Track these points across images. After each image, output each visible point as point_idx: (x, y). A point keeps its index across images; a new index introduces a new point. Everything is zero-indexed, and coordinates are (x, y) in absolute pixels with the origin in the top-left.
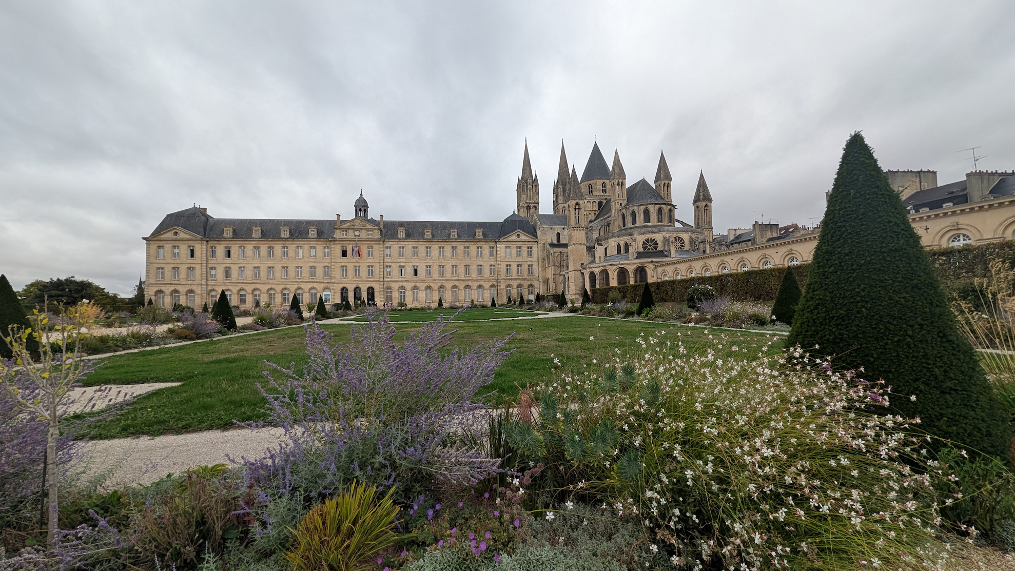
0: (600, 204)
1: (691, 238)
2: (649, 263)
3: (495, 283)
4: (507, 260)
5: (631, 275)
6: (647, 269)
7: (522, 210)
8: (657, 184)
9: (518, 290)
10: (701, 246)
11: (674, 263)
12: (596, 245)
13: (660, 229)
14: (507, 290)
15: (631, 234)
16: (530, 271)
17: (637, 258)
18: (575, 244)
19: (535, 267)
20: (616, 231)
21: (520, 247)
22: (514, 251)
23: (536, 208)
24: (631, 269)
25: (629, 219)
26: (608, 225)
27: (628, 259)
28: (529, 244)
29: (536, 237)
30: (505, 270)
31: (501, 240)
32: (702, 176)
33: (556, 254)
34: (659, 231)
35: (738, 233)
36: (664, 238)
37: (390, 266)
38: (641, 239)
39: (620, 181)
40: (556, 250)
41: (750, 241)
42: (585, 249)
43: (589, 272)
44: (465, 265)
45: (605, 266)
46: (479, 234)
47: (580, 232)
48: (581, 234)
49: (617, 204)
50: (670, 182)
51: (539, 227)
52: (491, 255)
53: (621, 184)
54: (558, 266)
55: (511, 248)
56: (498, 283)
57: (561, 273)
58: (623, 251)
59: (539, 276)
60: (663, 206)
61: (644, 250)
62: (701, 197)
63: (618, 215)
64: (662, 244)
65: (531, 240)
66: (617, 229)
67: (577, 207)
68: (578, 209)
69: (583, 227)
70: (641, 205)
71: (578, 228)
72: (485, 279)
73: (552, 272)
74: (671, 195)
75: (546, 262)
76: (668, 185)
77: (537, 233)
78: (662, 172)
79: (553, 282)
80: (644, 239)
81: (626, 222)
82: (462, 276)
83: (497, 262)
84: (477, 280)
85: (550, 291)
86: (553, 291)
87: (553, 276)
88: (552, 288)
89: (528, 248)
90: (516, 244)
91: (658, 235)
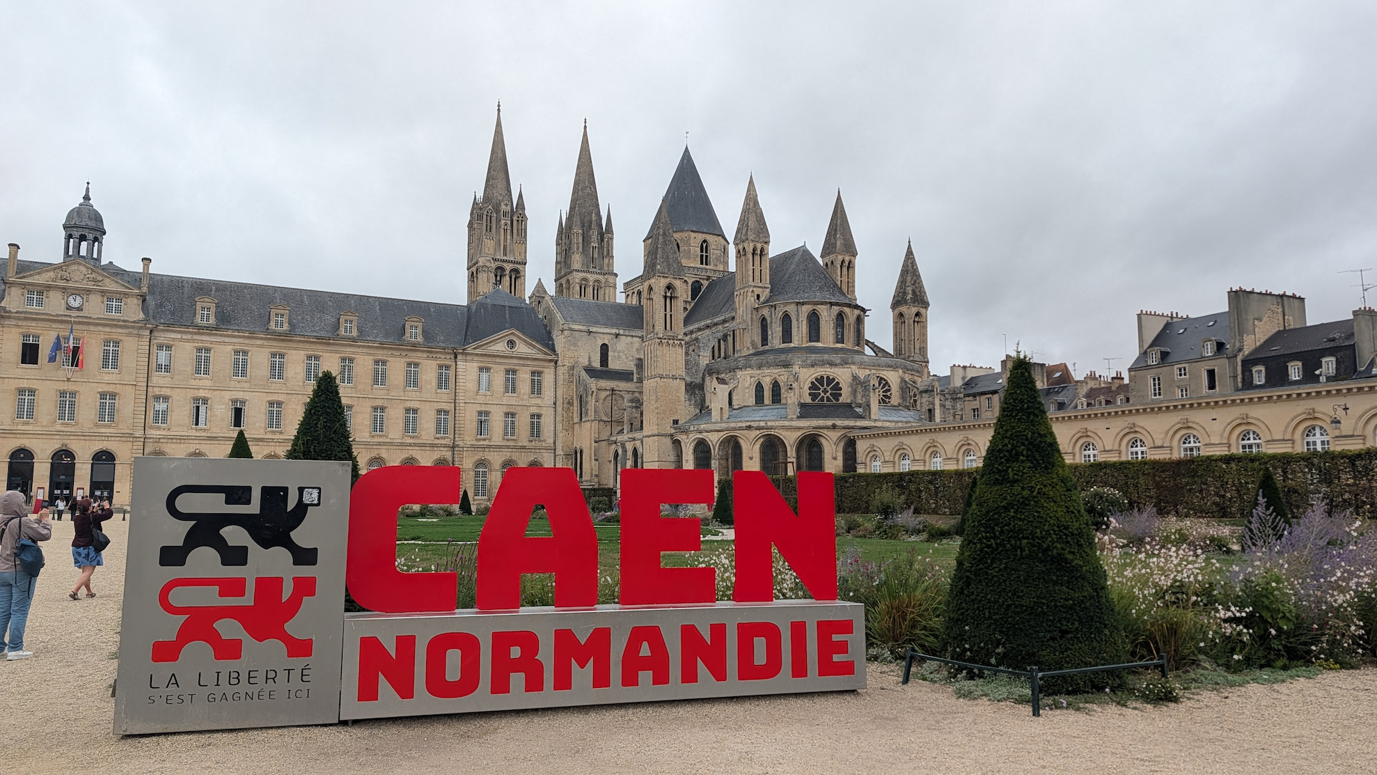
0: (697, 288)
1: (902, 380)
2: (827, 428)
3: (448, 456)
4: (481, 399)
5: (791, 453)
6: (822, 441)
7: (483, 277)
8: (827, 259)
10: (925, 399)
12: (708, 381)
13: (843, 358)
14: (477, 474)
15: (787, 365)
16: (535, 430)
17: (801, 417)
18: (661, 377)
19: (547, 423)
20: (748, 353)
21: (514, 372)
22: (499, 378)
23: (517, 274)
24: (790, 439)
25: (776, 331)
26: (725, 338)
27: (781, 417)
28: (536, 366)
29: (553, 349)
30: (475, 424)
31: (468, 350)
32: (910, 253)
33: (603, 395)
34: (845, 363)
35: (970, 373)
36: (855, 378)
37: (166, 398)
38: (808, 375)
39: (759, 246)
40: (604, 383)
41: (997, 395)
42: (684, 388)
43: (694, 440)
44: (372, 407)
45: (734, 429)
46: (414, 332)
47: (674, 349)
48: (674, 355)
49: (749, 294)
50: (852, 258)
51: (561, 328)
52: (440, 387)
53: (759, 252)
54: (605, 422)
55: (492, 370)
56: (456, 456)
57: (613, 439)
58: (767, 400)
59: (555, 443)
60: (847, 310)
61: (813, 400)
62: (909, 296)
63: (752, 318)
64: (850, 389)
65: (541, 356)
66: (748, 348)
67: (668, 294)
68: (671, 298)
69: (680, 340)
70: (803, 304)
71: (670, 341)
72: (423, 445)
73: (593, 435)
74: (854, 286)
75: (575, 411)
76: (849, 264)
77: (551, 339)
78: (838, 235)
79: (593, 458)
80: (814, 376)
81: (770, 337)
82: (364, 434)
83: (455, 403)
84: (402, 444)
85: (584, 479)
86: (596, 480)
87: (594, 444)
88: (592, 473)
89: (533, 373)
90: (505, 364)
91: (842, 370)
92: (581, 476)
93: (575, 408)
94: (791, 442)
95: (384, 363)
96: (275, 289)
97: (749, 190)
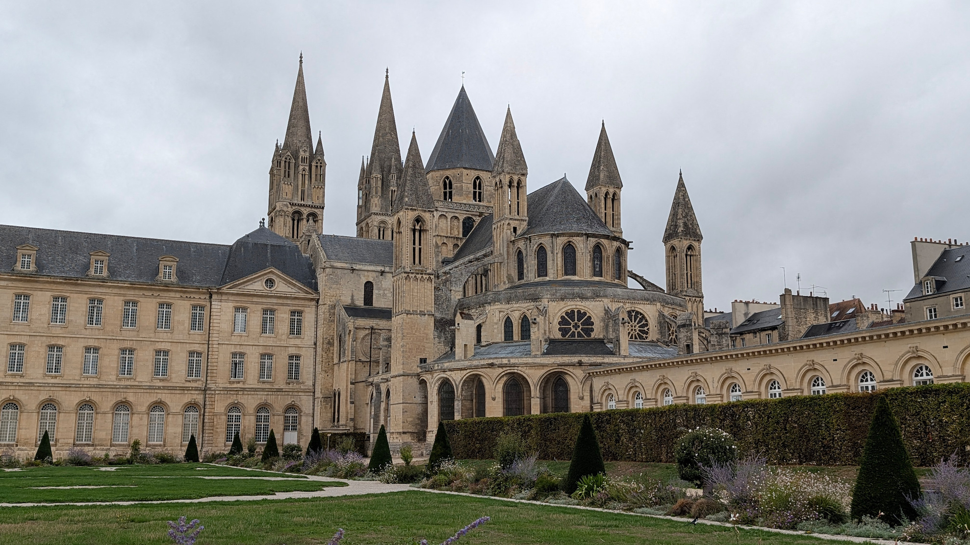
0: (468, 224)
1: (661, 315)
2: (573, 365)
3: (199, 398)
4: (235, 340)
5: (535, 392)
6: (569, 380)
7: (279, 221)
8: (591, 192)
9: (258, 419)
10: (683, 334)
11: (629, 370)
12: (458, 318)
13: (597, 291)
14: (230, 419)
15: (535, 299)
16: (294, 372)
17: (548, 353)
18: (408, 313)
19: (307, 363)
20: (502, 287)
22: (255, 319)
23: (315, 217)
24: (534, 377)
25: (531, 264)
26: (486, 273)
27: (528, 354)
28: (296, 305)
29: (315, 288)
30: (228, 366)
31: (225, 289)
32: (681, 185)
33: (362, 334)
34: (596, 296)
35: (753, 310)
36: (607, 311)
38: (557, 309)
39: (516, 178)
40: (362, 322)
41: (776, 331)
42: (432, 324)
43: (439, 379)
44: (120, 349)
45: (477, 367)
46: (168, 271)
47: (422, 284)
48: (423, 290)
49: (505, 227)
50: (617, 191)
51: (323, 266)
52: (193, 327)
53: (516, 184)
54: (363, 362)
55: (249, 310)
56: (207, 399)
57: (370, 380)
58: (516, 336)
59: (314, 385)
60: (604, 242)
61: (563, 335)
62: (680, 229)
63: (508, 252)
64: (602, 324)
65: (302, 295)
66: (504, 283)
67: (417, 227)
68: (420, 231)
69: (429, 274)
70: (558, 236)
71: (418, 276)
72: (174, 388)
73: (349, 376)
74: (619, 219)
75: (335, 352)
76: (614, 196)
77: (316, 278)
78: (602, 167)
79: (349, 400)
80: (563, 310)
81: (525, 271)
82: (110, 377)
83: (209, 344)
84: (151, 388)
85: (341, 423)
86: (352, 424)
87: (350, 386)
88: (347, 417)
89: (293, 313)
90: (262, 303)
91: (593, 303)
92: (338, 421)
93: (335, 349)
94: (535, 381)
95: (135, 303)
96: (29, 230)
97: (506, 122)
